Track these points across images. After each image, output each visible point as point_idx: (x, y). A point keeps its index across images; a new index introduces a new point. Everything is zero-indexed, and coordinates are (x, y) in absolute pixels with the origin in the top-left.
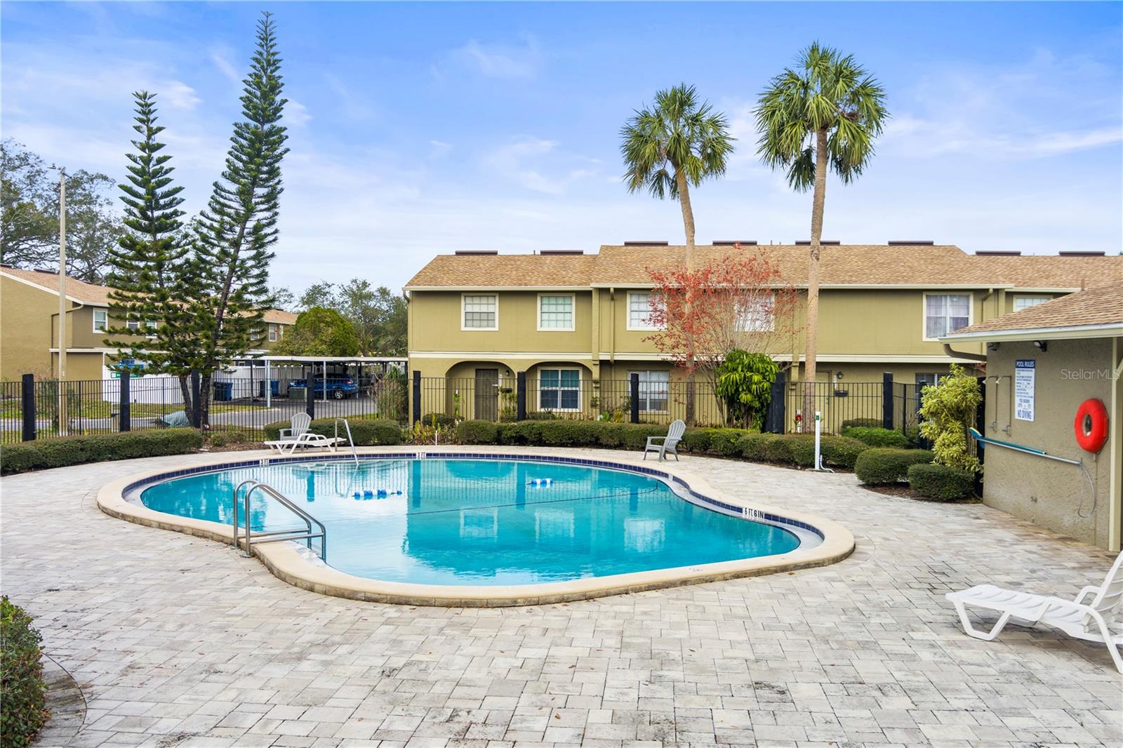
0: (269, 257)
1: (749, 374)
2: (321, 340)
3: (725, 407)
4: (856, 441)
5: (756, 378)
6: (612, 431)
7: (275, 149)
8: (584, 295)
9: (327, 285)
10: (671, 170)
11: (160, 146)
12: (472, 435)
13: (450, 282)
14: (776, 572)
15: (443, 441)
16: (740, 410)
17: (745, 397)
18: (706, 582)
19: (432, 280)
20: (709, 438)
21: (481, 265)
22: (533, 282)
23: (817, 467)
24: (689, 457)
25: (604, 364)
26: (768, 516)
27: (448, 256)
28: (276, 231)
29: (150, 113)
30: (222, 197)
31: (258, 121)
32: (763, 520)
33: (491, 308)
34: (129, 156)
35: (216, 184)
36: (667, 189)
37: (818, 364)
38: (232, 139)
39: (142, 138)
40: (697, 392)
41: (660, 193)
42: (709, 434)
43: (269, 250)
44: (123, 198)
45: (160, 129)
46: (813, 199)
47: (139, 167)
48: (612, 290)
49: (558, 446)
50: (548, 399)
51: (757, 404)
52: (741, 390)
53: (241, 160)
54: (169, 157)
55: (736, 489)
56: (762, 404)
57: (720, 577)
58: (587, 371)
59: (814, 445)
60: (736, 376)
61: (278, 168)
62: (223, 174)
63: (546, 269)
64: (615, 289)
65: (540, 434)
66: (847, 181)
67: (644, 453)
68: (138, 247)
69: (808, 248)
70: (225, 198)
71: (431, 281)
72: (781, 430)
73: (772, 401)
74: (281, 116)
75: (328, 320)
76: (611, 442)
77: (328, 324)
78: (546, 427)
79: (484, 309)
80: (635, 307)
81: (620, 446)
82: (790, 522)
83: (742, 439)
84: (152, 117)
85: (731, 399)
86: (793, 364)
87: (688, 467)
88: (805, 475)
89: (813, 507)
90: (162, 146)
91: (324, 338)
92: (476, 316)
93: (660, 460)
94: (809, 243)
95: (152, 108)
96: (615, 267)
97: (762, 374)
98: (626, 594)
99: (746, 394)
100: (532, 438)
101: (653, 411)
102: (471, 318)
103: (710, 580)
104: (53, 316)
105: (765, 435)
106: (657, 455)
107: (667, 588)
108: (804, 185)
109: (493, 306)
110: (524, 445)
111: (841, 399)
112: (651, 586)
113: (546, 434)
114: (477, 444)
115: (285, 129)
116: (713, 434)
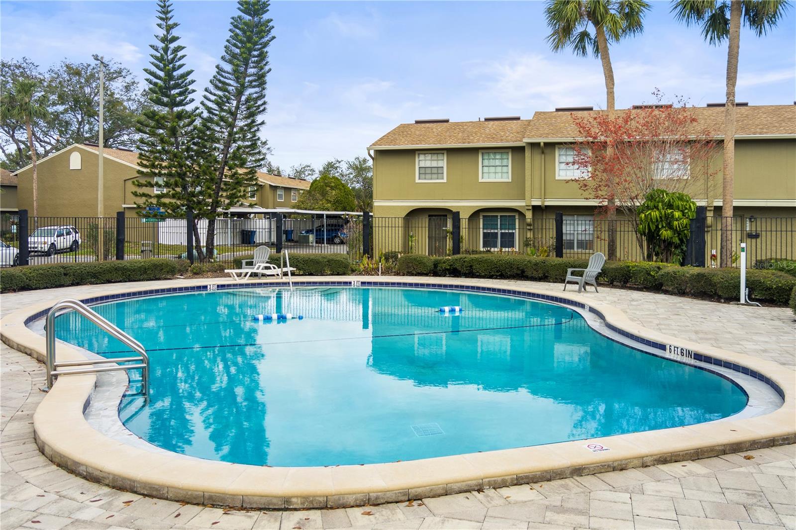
0: (260, 124)
1: (670, 211)
2: (327, 200)
3: (645, 244)
4: (783, 273)
5: (677, 214)
6: (536, 264)
7: (263, 37)
8: (518, 151)
9: (338, 161)
10: (592, 30)
11: (174, 39)
12: (413, 267)
13: (406, 142)
14: (724, 453)
15: (386, 272)
16: (660, 246)
17: (666, 233)
18: (614, 469)
19: (393, 141)
20: (629, 271)
21: (434, 130)
22: (475, 141)
23: (742, 301)
24: (609, 289)
25: (535, 209)
26: (698, 357)
27: (408, 125)
28: (265, 103)
29: (168, 12)
30: (222, 76)
31: (250, 15)
32: (693, 362)
33: (440, 164)
34: (152, 46)
35: (217, 67)
36: (590, 49)
37: (736, 208)
38: (230, 30)
39: (162, 33)
40: (618, 229)
41: (583, 52)
42: (629, 267)
43: (259, 119)
44: (147, 80)
45: (176, 25)
46: (727, 50)
47: (159, 55)
48: (542, 144)
49: (488, 278)
50: (489, 240)
51: (676, 240)
52: (660, 227)
53: (237, 47)
54: (184, 48)
55: (657, 322)
56: (681, 240)
57: (636, 462)
58: (522, 215)
59: (739, 277)
60: (655, 214)
61: (267, 52)
62: (222, 57)
63: (487, 131)
64: (545, 144)
65: (471, 266)
66: (760, 32)
67: (564, 284)
68: (157, 117)
69: (722, 109)
70: (225, 78)
71: (391, 142)
72: (702, 264)
73: (691, 237)
74: (268, 10)
75: (333, 184)
76: (535, 274)
77: (332, 188)
78: (477, 260)
79: (434, 164)
80: (563, 159)
81: (544, 278)
82: (728, 365)
83: (662, 272)
84: (169, 15)
85: (652, 237)
86: (708, 209)
87: (607, 298)
88: (730, 309)
89: (750, 346)
90: (178, 38)
91: (329, 198)
92: (428, 171)
93: (579, 291)
94: (723, 105)
95: (169, 9)
96: (545, 126)
97: (682, 211)
98: (480, 490)
99: (666, 230)
100: (464, 270)
101: (580, 250)
102: (424, 171)
103: (619, 467)
104: (125, 180)
105: (685, 268)
106: (576, 287)
107: (549, 480)
108: (719, 38)
109: (442, 162)
110: (458, 277)
111: (754, 241)
112: (522, 478)
113: (476, 267)
114: (416, 275)
115: (272, 20)
116: (633, 267)
